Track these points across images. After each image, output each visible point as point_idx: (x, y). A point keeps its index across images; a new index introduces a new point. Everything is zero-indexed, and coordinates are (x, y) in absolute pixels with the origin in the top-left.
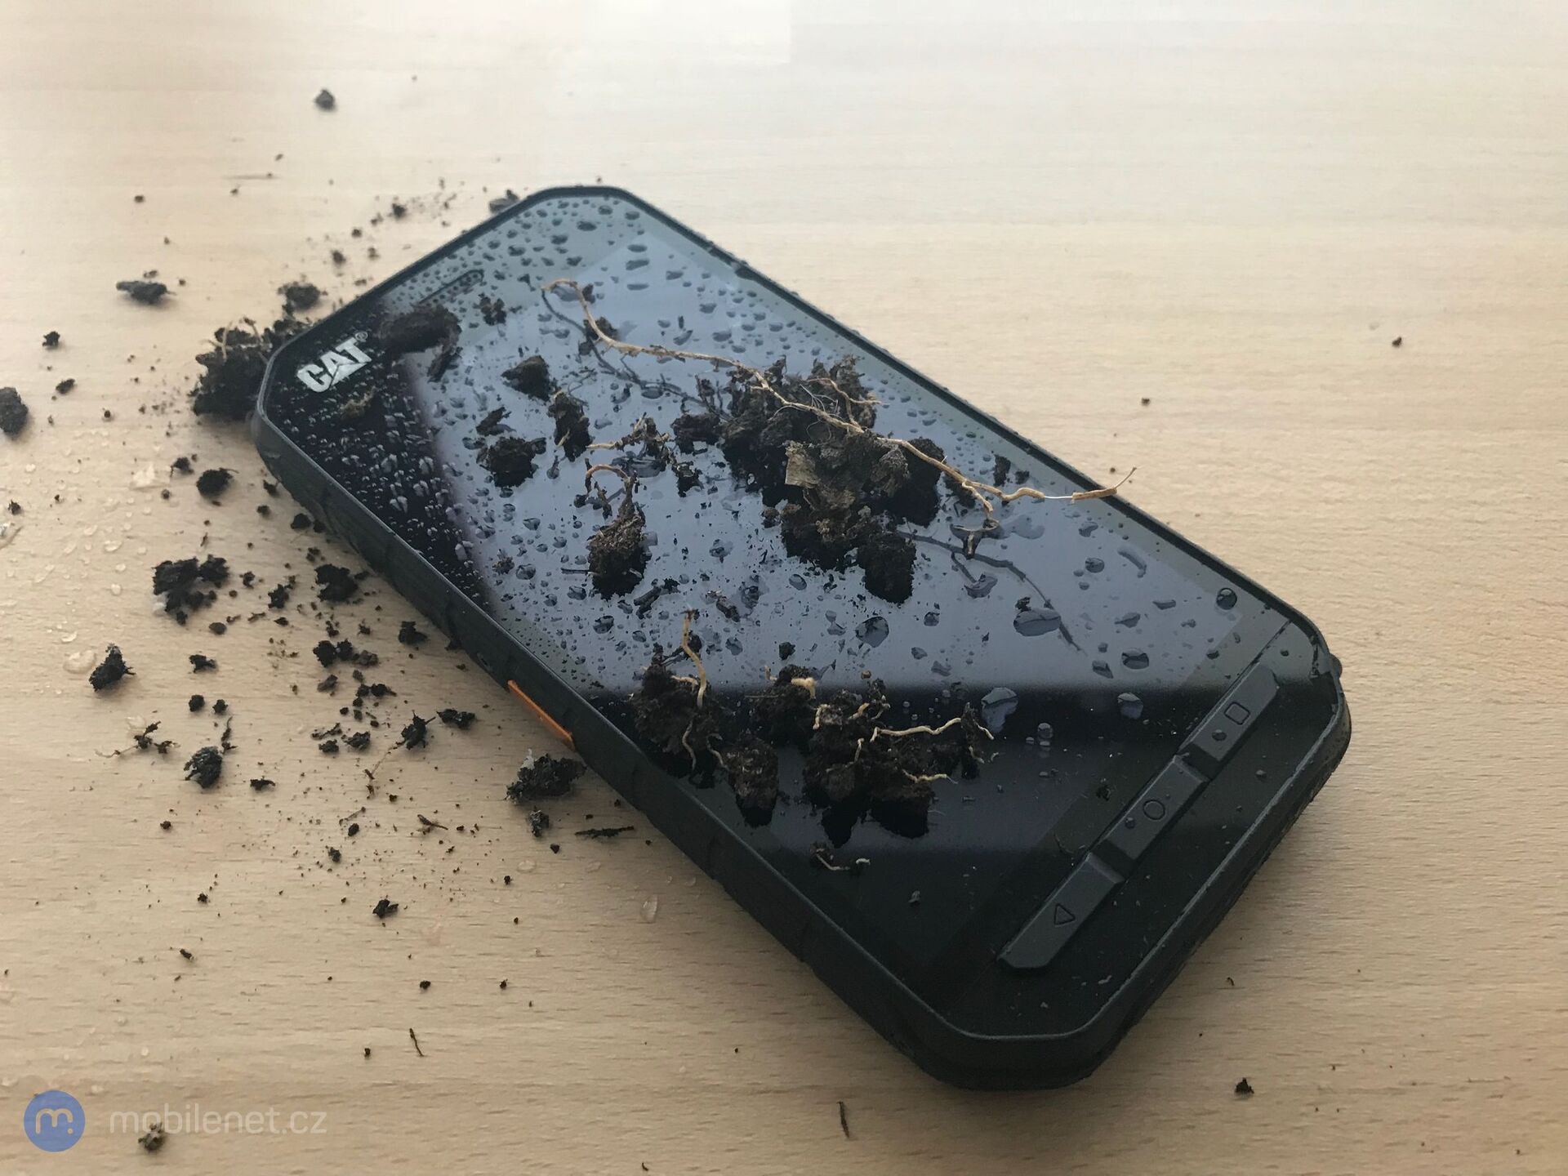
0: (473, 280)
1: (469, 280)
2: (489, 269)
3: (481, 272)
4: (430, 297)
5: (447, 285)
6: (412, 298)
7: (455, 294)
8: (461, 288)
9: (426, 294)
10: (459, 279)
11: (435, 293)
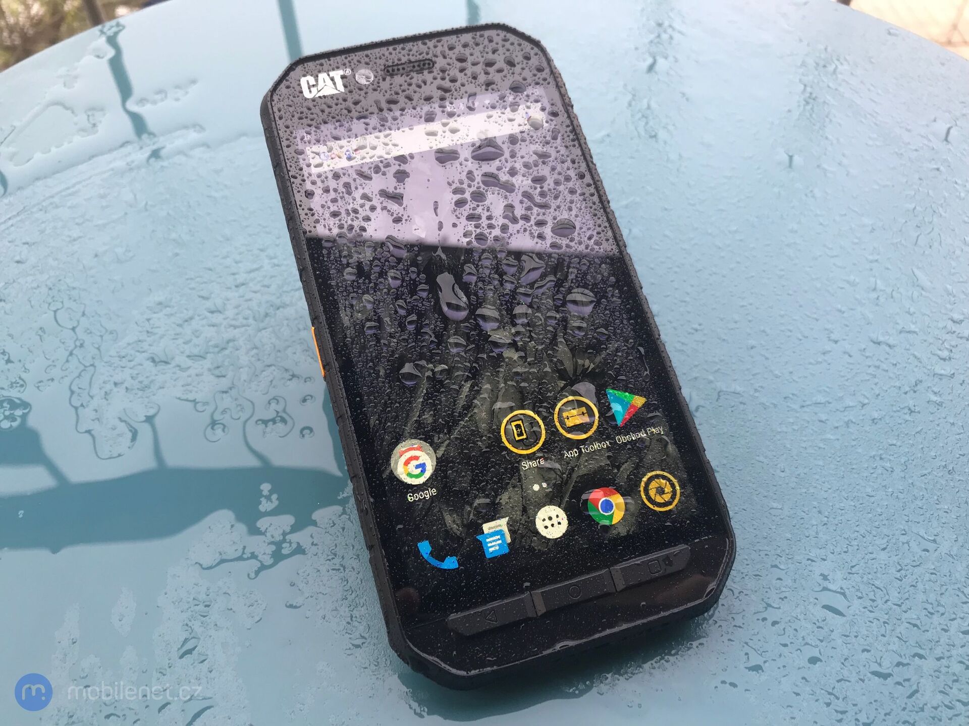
0: (427, 66)
1: (424, 65)
2: (440, 62)
3: (434, 63)
4: (397, 65)
5: (410, 62)
6: (387, 61)
7: (410, 71)
8: (418, 68)
9: (396, 62)
10: (420, 61)
11: (402, 64)
